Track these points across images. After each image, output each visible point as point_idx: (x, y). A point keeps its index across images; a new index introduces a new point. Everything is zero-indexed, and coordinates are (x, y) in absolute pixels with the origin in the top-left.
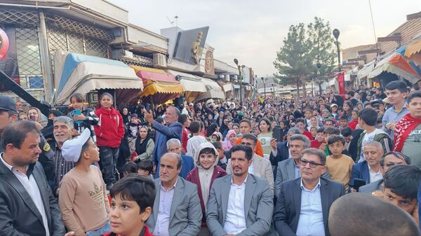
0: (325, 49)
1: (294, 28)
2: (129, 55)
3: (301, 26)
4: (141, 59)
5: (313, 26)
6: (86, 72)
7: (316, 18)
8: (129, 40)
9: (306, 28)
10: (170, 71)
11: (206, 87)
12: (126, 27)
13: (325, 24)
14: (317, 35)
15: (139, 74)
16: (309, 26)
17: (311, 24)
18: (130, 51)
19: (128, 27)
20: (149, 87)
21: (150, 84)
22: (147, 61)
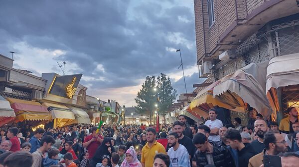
0: (167, 93)
2: (9, 90)
3: (153, 77)
4: (19, 94)
5: (160, 79)
7: (162, 74)
8: (10, 80)
9: (156, 80)
11: (75, 115)
12: (9, 71)
13: (167, 78)
14: (163, 84)
15: (13, 106)
17: (159, 77)
18: (10, 87)
19: (11, 71)
20: (19, 116)
21: (21, 114)
22: (26, 95)
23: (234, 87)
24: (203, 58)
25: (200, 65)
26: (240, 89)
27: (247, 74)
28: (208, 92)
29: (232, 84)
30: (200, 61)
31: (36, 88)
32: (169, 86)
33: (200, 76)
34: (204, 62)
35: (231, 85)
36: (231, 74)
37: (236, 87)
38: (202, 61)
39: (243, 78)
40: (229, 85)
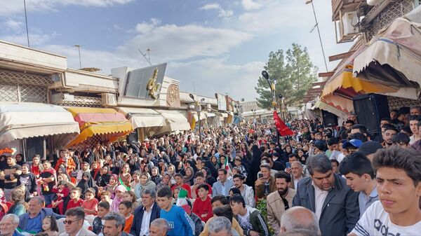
0: (304, 73)
1: (274, 55)
2: (69, 98)
3: (280, 52)
4: (86, 100)
5: (291, 53)
6: (5, 123)
7: (294, 45)
8: (67, 84)
9: (285, 55)
10: (122, 108)
11: (166, 120)
12: (64, 72)
13: (302, 50)
14: (296, 60)
15: (76, 118)
16: (287, 53)
17: (289, 50)
18: (70, 94)
19: (66, 73)
20: (86, 130)
21: (87, 127)
22: (95, 101)
23: (386, 54)
24: (340, 7)
25: (337, 22)
26: (398, 56)
27: (414, 23)
28: (347, 67)
29: (384, 48)
30: (337, 13)
31: (106, 90)
32: (307, 62)
33: (339, 40)
34: (343, 15)
35: (381, 51)
36: (383, 29)
37: (390, 52)
38: (338, 15)
39: (406, 34)
40: (376, 51)
